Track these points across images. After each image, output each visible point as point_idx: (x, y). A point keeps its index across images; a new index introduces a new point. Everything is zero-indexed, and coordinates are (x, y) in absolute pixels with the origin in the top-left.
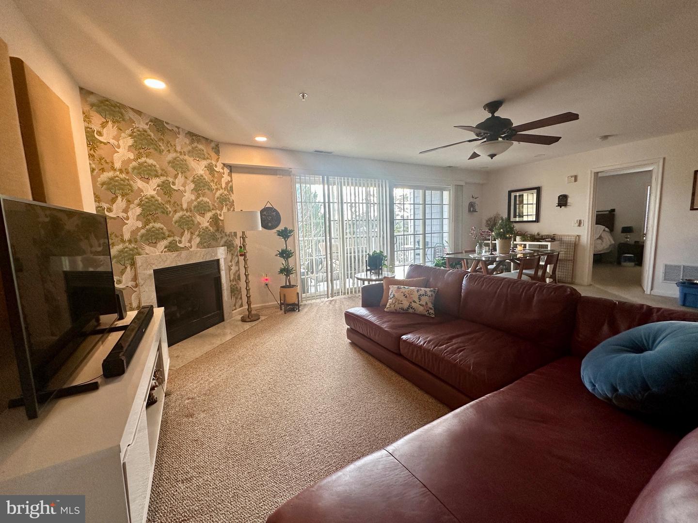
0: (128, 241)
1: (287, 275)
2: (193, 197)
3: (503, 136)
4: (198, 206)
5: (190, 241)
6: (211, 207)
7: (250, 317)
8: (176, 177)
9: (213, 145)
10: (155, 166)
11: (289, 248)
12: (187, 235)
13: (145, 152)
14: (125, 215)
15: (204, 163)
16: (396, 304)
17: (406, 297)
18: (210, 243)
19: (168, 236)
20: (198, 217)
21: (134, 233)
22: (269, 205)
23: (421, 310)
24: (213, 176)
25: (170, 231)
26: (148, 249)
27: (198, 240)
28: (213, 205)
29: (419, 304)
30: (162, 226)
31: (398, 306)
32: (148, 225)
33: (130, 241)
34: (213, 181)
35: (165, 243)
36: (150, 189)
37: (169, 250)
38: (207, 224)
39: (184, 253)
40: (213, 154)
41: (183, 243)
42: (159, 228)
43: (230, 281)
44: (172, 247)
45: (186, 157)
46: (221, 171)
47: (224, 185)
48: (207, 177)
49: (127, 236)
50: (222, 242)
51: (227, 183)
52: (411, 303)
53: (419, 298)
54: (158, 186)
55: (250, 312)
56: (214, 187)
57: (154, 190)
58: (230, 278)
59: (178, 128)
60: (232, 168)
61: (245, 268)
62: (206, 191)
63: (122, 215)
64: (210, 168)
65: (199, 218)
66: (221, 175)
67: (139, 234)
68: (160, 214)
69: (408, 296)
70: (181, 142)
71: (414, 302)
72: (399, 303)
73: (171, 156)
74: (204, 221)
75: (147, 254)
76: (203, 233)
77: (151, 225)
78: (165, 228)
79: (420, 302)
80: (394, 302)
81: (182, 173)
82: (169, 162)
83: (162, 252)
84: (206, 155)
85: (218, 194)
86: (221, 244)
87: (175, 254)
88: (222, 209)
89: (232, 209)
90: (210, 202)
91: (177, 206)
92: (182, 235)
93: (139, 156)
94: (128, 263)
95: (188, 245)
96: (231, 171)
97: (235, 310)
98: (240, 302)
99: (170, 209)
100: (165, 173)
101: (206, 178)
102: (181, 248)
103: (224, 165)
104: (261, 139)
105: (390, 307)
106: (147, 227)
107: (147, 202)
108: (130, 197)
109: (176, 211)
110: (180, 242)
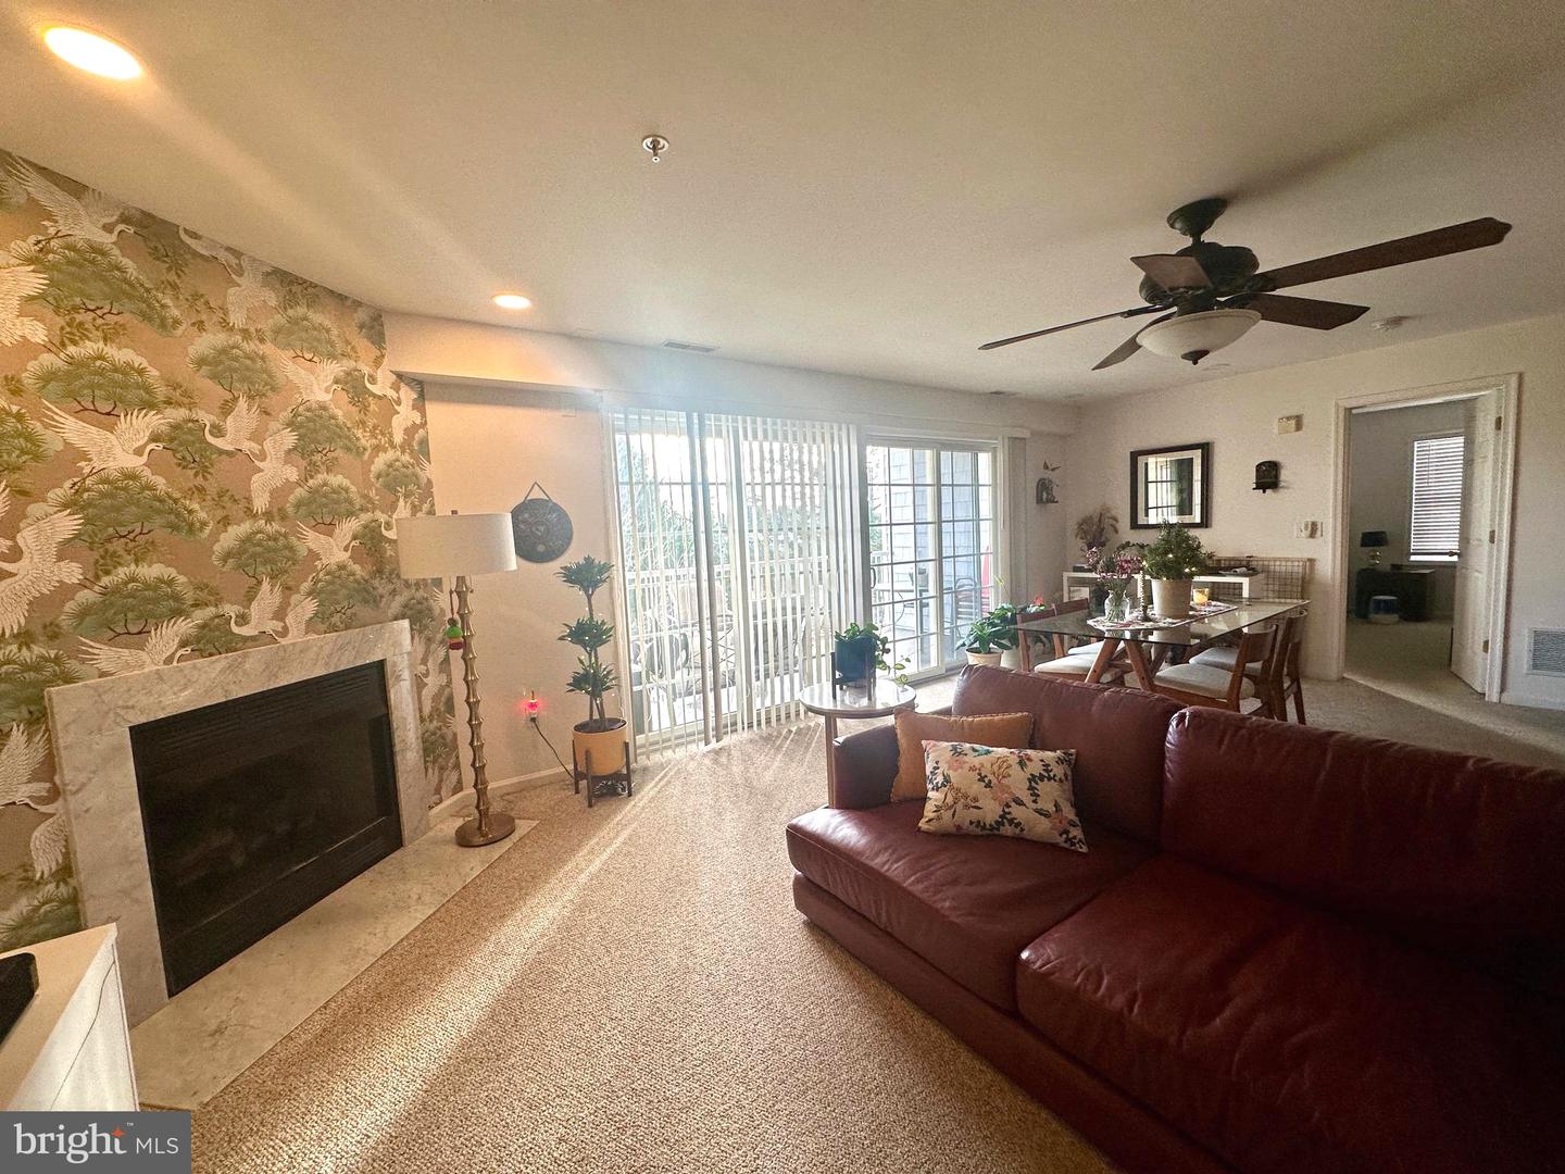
1: (594, 695)
2: (292, 474)
3: (1223, 299)
4: (311, 501)
5: (280, 615)
6: (358, 502)
7: (482, 830)
8: (226, 409)
9: (362, 315)
10: (141, 372)
11: (599, 617)
12: (268, 596)
13: (99, 321)
15: (334, 369)
16: (959, 806)
17: (988, 785)
18: (355, 614)
19: (196, 605)
20: (311, 535)
21: (43, 605)
22: (536, 494)
23: (1042, 828)
24: (365, 409)
25: (199, 588)
26: (106, 656)
27: (310, 607)
28: (365, 497)
29: (1037, 811)
30: (172, 572)
31: (966, 817)
32: (108, 573)
33: (25, 637)
34: (363, 423)
35: (184, 627)
36: (117, 447)
37: (201, 653)
38: (343, 556)
39: (255, 658)
40: (362, 344)
41: (253, 622)
42: (160, 580)
43: (422, 720)
44: (212, 641)
45: (267, 349)
46: (391, 393)
47: (398, 438)
48: (342, 411)
49: (11, 620)
50: (396, 605)
51: (410, 431)
52: (1008, 806)
53: (1031, 788)
54: (155, 438)
55: (483, 814)
56: (366, 441)
57: (139, 452)
58: (421, 710)
59: (237, 254)
60: (424, 389)
61: (467, 682)
62: (339, 453)
64: (354, 386)
65: (313, 540)
66: (389, 407)
67: (70, 606)
68: (160, 534)
69: (994, 781)
70: (246, 300)
71: (1019, 802)
72: (967, 807)
73: (209, 341)
74: (334, 549)
75: (103, 674)
76: (328, 583)
77: (122, 573)
78: (182, 579)
79: (1035, 801)
80: (950, 800)
81: (251, 398)
82: (201, 362)
83: (168, 661)
84: (340, 347)
85: (380, 463)
86: (391, 613)
87: (221, 661)
88: (393, 507)
89: (426, 507)
90: (353, 489)
91: (232, 503)
92: (251, 595)
93: (72, 334)
95: (271, 626)
96: (422, 396)
97: (437, 804)
98: (454, 777)
99: (203, 515)
100: (181, 395)
101: (339, 413)
102: (246, 639)
103: (400, 376)
104: (513, 303)
105: (939, 818)
106: (106, 580)
107: (103, 495)
108: (25, 479)
109: (225, 522)
110: (243, 619)
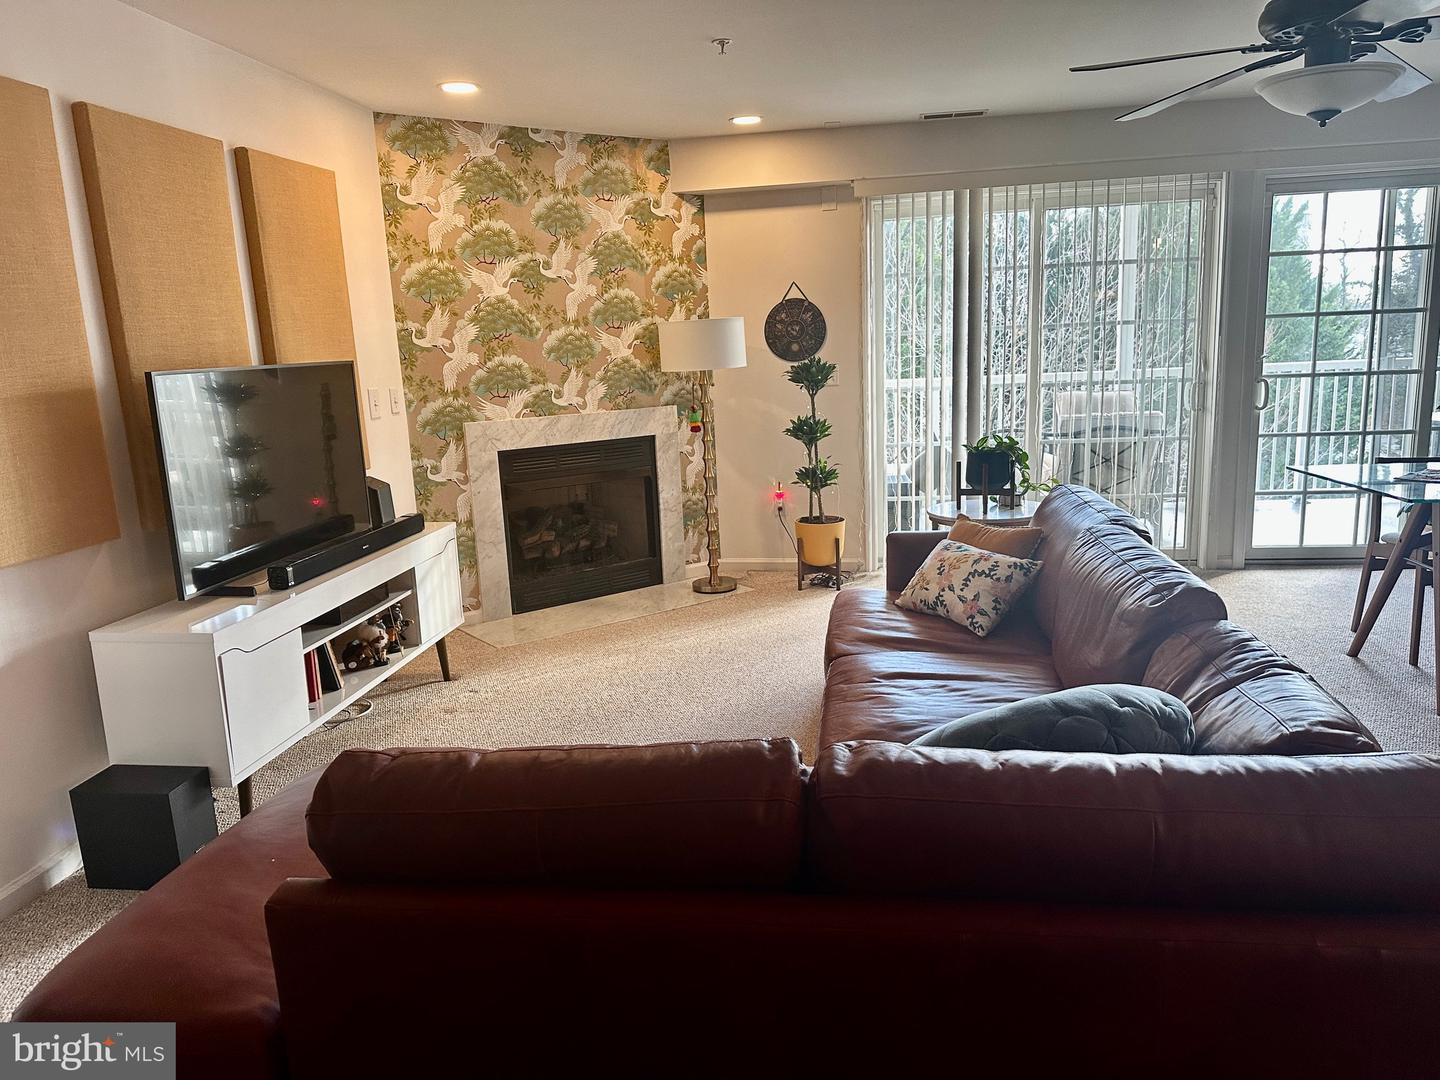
0: (452, 393)
1: (814, 488)
2: (593, 291)
4: (605, 311)
5: (582, 393)
6: (640, 309)
7: (714, 585)
8: (553, 248)
9: (651, 151)
10: (507, 233)
11: (819, 416)
12: (575, 380)
13: (488, 206)
14: (447, 342)
15: (625, 203)
16: (918, 588)
17: (941, 573)
18: (634, 398)
19: (532, 383)
20: (604, 336)
21: (463, 376)
22: (794, 294)
23: (958, 611)
24: (649, 231)
25: (535, 371)
26: (489, 408)
27: (602, 389)
28: (646, 304)
29: (959, 597)
30: (519, 361)
32: (490, 360)
33: (456, 394)
34: (647, 243)
35: (524, 396)
36: (495, 284)
37: (534, 413)
38: (627, 353)
39: (566, 420)
40: (653, 178)
41: (565, 397)
42: (514, 365)
43: (685, 490)
44: (541, 406)
45: (580, 199)
46: (673, 212)
47: (677, 251)
48: (631, 236)
49: (450, 384)
50: (667, 394)
51: (688, 244)
52: (943, 590)
53: (966, 579)
54: (513, 275)
55: (713, 569)
56: (649, 258)
57: (505, 285)
58: (684, 482)
59: (561, 134)
60: (702, 202)
61: (704, 460)
62: (628, 271)
63: (442, 342)
64: (642, 214)
65: (606, 340)
66: (672, 223)
67: (473, 379)
68: (515, 336)
69: (946, 571)
70: (568, 165)
72: (921, 588)
73: (540, 206)
74: (620, 346)
75: (488, 419)
76: (616, 373)
77: (497, 359)
78: (526, 365)
79: (962, 590)
81: (567, 238)
82: (538, 219)
83: (518, 416)
84: (631, 182)
85: (660, 275)
86: (662, 400)
87: (545, 420)
88: (670, 312)
90: (637, 298)
91: (554, 315)
92: (564, 378)
93: (476, 217)
94: (451, 435)
95: (576, 400)
96: (702, 210)
97: (695, 562)
99: (537, 324)
100: (528, 245)
101: (628, 238)
102: (561, 407)
103: (681, 196)
106: (489, 364)
107: (489, 313)
108: (456, 306)
109: (550, 327)
110: (559, 394)
